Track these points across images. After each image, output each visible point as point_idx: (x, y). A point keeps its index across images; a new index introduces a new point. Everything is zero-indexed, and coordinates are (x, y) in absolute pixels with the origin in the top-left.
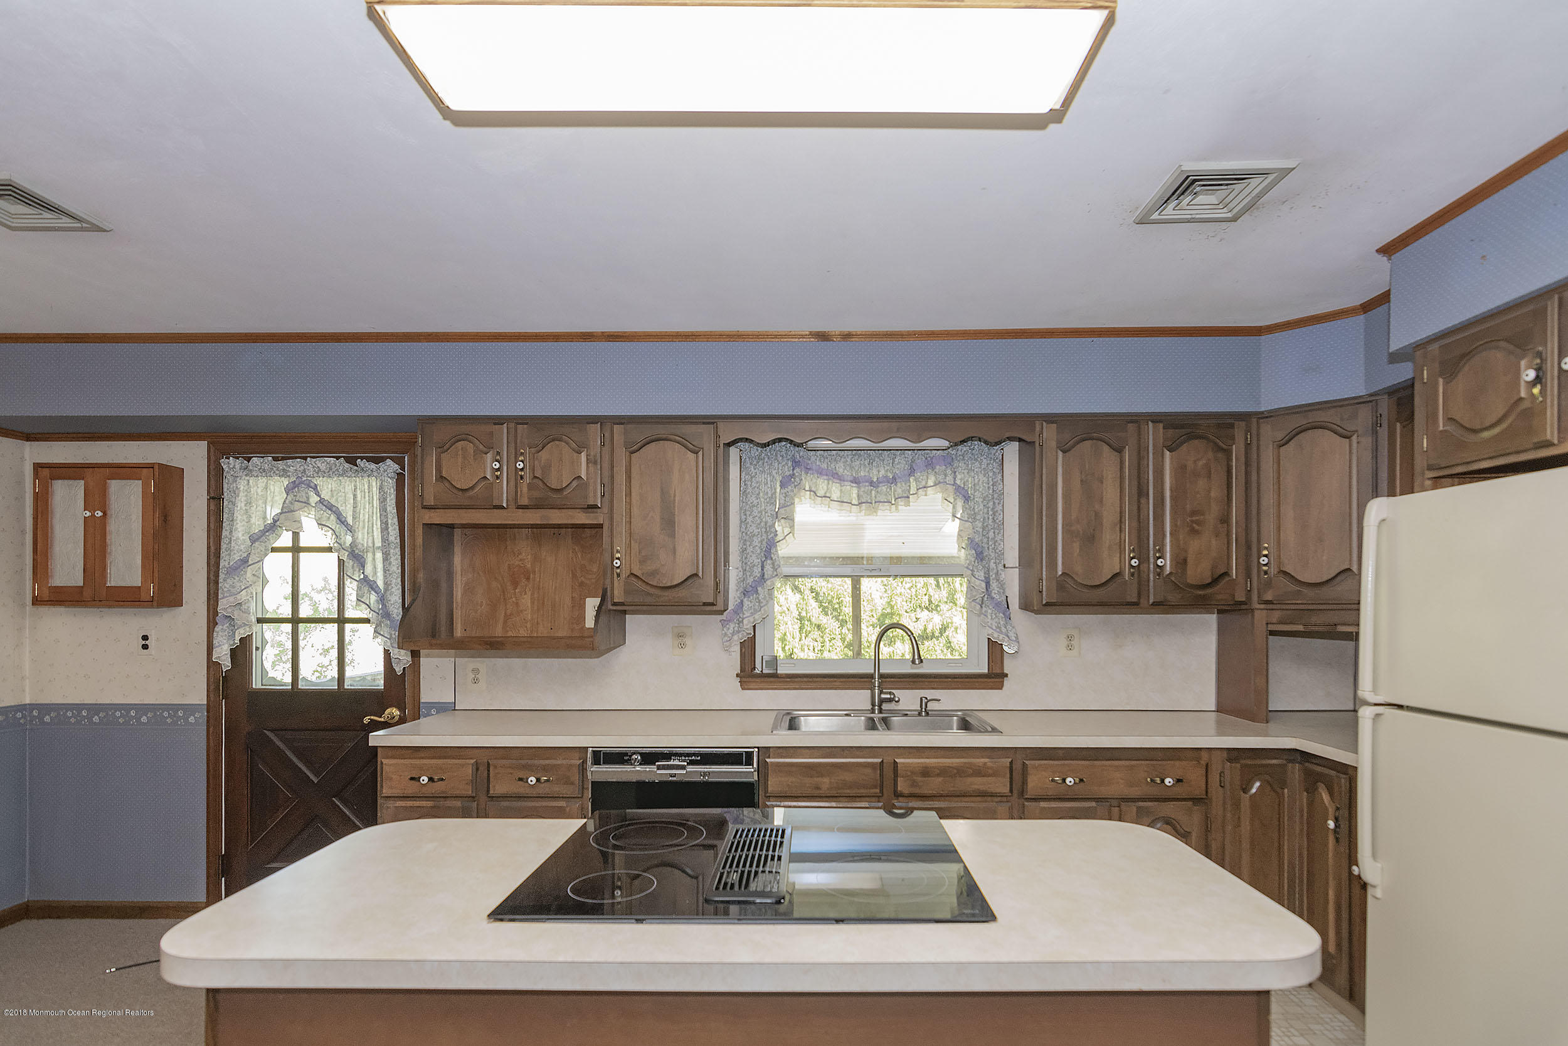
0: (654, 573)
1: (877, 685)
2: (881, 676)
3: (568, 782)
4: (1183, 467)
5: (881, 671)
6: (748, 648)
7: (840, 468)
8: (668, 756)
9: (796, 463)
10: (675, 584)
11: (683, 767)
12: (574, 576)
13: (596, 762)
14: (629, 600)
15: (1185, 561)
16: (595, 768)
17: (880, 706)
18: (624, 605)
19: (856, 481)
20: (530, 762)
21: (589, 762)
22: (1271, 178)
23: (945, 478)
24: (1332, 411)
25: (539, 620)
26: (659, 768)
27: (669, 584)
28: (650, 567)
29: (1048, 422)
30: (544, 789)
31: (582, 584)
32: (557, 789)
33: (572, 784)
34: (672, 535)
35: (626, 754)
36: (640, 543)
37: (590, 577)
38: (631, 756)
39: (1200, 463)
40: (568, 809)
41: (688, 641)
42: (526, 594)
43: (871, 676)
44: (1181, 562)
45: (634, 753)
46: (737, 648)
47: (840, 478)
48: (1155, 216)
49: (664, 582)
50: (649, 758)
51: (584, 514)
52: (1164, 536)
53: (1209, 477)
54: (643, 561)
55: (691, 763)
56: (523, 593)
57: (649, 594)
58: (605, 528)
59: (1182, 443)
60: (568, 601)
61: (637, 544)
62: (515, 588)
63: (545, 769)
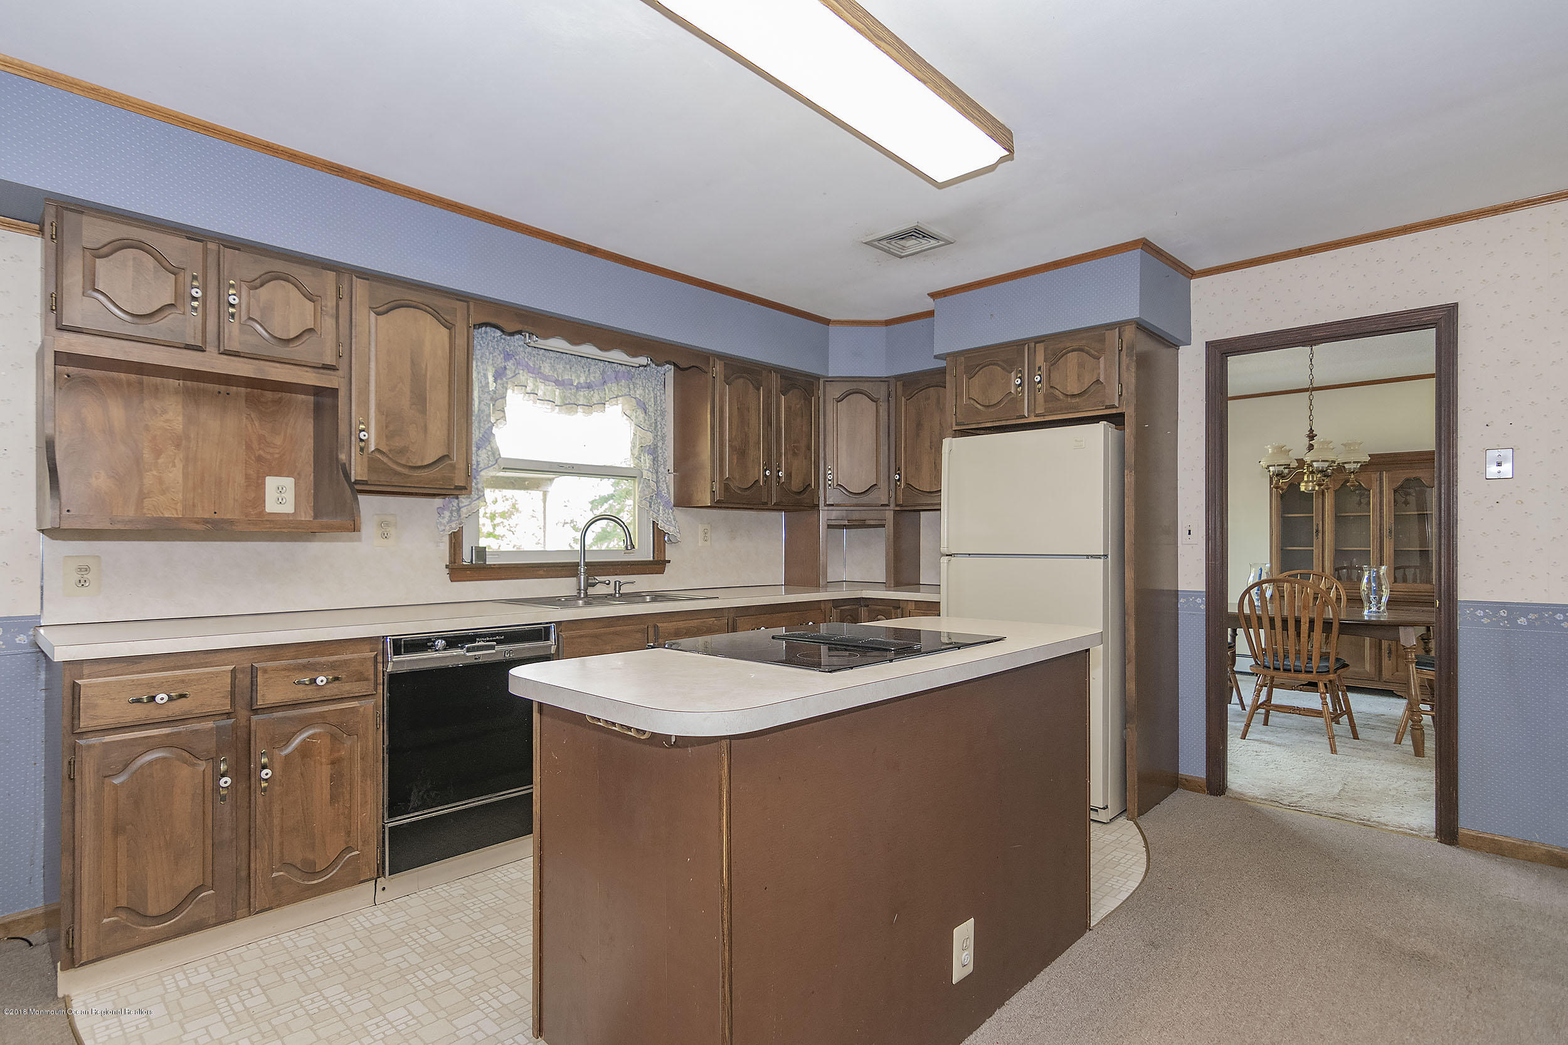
0: (402, 451)
1: (582, 571)
2: (586, 564)
3: (361, 678)
4: (790, 408)
5: (586, 561)
6: (456, 540)
7: (546, 369)
8: (472, 638)
9: (508, 356)
10: (426, 464)
11: (493, 647)
12: (249, 447)
13: (397, 652)
14: (374, 478)
15: (791, 473)
16: (396, 658)
17: (586, 590)
18: (367, 484)
19: (557, 383)
20: (311, 660)
21: (390, 651)
22: (941, 243)
23: (630, 392)
24: (866, 384)
25: (196, 501)
26: (468, 650)
27: (419, 464)
28: (397, 443)
29: (720, 360)
30: (335, 689)
31: (259, 459)
32: (347, 688)
33: (367, 679)
34: (423, 411)
35: (429, 640)
36: (387, 416)
37: (271, 450)
38: (434, 642)
39: (798, 406)
40: (361, 710)
41: (392, 531)
42: (174, 466)
43: (577, 565)
44: (789, 475)
45: (438, 638)
46: (447, 539)
47: (546, 379)
48: (876, 243)
49: (414, 461)
50: (454, 641)
51: (314, 374)
52: (781, 456)
53: (802, 417)
54: (390, 437)
55: (499, 642)
56: (171, 465)
57: (396, 473)
58: (342, 394)
59: (789, 390)
60: (240, 479)
61: (384, 416)
62: (158, 456)
63: (333, 666)
